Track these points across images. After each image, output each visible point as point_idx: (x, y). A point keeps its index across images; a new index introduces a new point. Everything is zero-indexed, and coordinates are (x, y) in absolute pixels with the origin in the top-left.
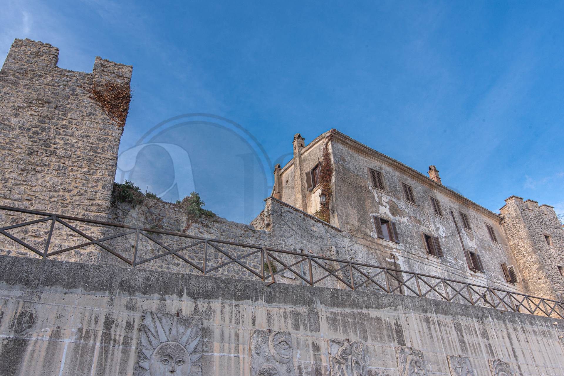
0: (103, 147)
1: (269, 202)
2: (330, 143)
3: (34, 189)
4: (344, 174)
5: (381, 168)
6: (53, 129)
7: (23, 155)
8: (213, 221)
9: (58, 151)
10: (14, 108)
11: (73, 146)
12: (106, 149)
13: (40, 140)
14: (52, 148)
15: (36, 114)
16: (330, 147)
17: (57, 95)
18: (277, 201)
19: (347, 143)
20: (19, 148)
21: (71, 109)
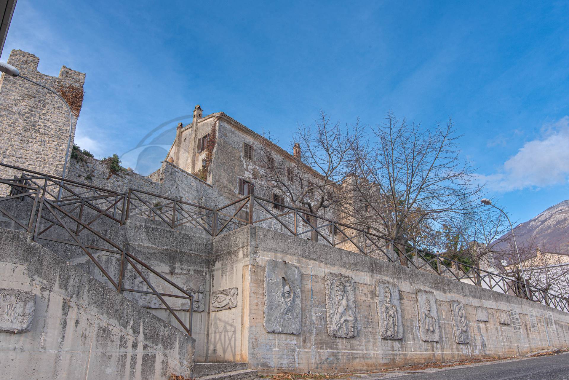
0: (66, 130)
1: (165, 164)
2: (218, 122)
3: (28, 152)
4: (224, 146)
5: (253, 144)
6: (37, 115)
7: (21, 131)
8: (126, 175)
9: (41, 130)
10: (14, 100)
11: (49, 128)
12: (68, 131)
13: (31, 122)
14: (37, 128)
15: (27, 105)
16: (217, 124)
17: (39, 92)
18: (170, 164)
19: (231, 123)
20: (18, 126)
21: (48, 103)
